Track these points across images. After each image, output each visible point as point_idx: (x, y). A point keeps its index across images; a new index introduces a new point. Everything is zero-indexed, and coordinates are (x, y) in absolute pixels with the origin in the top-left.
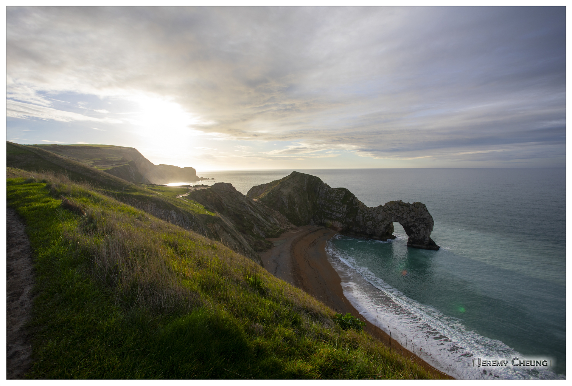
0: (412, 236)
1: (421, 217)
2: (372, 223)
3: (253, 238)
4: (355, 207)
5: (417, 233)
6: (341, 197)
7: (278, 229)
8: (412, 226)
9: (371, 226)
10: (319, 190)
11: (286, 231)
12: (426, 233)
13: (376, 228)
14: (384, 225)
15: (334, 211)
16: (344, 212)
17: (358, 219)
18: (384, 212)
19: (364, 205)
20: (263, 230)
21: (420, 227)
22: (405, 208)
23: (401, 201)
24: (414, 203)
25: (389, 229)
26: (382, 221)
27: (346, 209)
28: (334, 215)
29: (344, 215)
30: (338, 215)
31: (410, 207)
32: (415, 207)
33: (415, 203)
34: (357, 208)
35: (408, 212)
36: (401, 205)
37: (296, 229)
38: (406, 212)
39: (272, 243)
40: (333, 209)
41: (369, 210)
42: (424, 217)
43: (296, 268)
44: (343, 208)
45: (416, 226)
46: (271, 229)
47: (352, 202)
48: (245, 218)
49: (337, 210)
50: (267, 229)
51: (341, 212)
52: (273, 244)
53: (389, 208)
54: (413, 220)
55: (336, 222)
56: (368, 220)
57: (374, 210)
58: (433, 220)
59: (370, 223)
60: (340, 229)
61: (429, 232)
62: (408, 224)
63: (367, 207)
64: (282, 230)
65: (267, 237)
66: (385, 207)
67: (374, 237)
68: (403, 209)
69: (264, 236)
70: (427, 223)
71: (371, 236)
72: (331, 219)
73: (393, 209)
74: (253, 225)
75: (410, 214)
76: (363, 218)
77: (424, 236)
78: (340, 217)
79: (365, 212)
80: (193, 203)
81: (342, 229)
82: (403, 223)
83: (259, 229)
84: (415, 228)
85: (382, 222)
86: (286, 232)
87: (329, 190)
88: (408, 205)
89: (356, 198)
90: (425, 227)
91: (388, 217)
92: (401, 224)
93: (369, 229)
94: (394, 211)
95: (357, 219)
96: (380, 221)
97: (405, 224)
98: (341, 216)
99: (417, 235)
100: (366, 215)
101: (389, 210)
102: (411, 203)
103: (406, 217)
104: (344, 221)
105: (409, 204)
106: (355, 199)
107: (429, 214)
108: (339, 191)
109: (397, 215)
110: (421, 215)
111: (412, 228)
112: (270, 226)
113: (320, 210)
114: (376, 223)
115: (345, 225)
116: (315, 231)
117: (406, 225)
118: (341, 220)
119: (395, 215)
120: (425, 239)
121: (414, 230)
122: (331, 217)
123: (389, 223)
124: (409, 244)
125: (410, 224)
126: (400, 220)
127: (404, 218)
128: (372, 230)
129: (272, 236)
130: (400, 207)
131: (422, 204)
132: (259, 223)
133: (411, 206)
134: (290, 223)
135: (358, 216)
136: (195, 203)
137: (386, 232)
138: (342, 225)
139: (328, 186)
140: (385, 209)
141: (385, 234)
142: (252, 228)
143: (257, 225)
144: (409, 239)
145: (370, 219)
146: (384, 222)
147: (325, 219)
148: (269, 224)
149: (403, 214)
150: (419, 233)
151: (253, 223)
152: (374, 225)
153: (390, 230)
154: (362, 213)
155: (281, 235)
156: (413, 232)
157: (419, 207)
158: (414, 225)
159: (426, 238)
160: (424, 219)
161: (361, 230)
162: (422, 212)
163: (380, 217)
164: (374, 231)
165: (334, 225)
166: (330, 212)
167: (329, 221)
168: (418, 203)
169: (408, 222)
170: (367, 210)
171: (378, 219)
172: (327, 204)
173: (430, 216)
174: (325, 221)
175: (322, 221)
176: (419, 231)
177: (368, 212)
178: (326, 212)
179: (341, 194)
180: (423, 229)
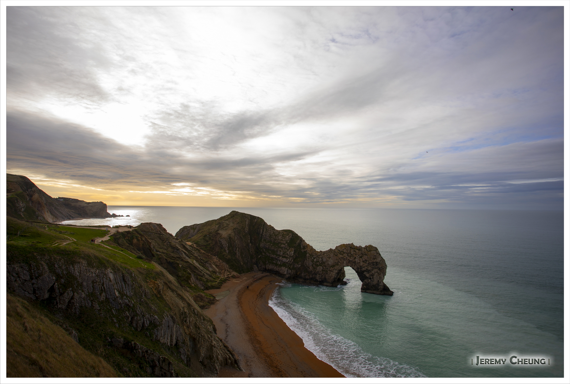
0: (365, 282)
1: (374, 261)
2: (323, 268)
3: (190, 291)
4: (303, 251)
5: (370, 278)
6: (288, 240)
7: (218, 278)
8: (365, 271)
9: (321, 271)
10: (263, 232)
12: (380, 278)
13: (327, 274)
14: (335, 270)
15: (280, 256)
16: (291, 257)
17: (307, 264)
18: (335, 256)
19: (313, 249)
20: (201, 281)
22: (357, 251)
23: (352, 244)
24: (366, 246)
25: (341, 275)
26: (333, 266)
27: (294, 253)
28: (280, 260)
29: (292, 260)
30: (284, 260)
31: (362, 250)
32: (367, 250)
33: (367, 246)
34: (305, 252)
35: (361, 256)
37: (239, 277)
38: (358, 255)
39: (213, 297)
40: (278, 253)
41: (319, 254)
42: (377, 261)
43: (250, 329)
44: (291, 252)
45: (369, 270)
46: (210, 278)
47: (299, 245)
48: (181, 266)
49: (283, 254)
50: (205, 278)
51: (288, 257)
52: (215, 297)
53: (340, 252)
54: (366, 265)
55: (283, 268)
56: (317, 266)
57: (324, 254)
58: (385, 264)
59: (320, 269)
60: (287, 276)
61: (383, 277)
62: (361, 268)
63: (316, 251)
64: (223, 278)
65: (207, 288)
66: (336, 251)
67: (325, 284)
68: (355, 253)
69: (203, 288)
70: (380, 267)
71: (321, 283)
72: (276, 265)
73: (344, 253)
74: (191, 274)
75: (362, 258)
76: (313, 263)
77: (378, 281)
78: (287, 263)
79: (315, 256)
80: (119, 250)
81: (289, 275)
82: (355, 268)
83: (197, 279)
84: (368, 273)
86: (227, 281)
87: (273, 232)
88: (360, 248)
89: (304, 241)
90: (379, 271)
91: (339, 262)
92: (353, 268)
93: (319, 275)
94: (346, 255)
96: (331, 266)
97: (358, 268)
98: (288, 261)
99: (371, 281)
100: (315, 260)
101: (340, 253)
102: (363, 246)
104: (292, 267)
106: (303, 242)
107: (382, 257)
108: (285, 233)
109: (349, 260)
110: (374, 259)
111: (365, 273)
112: (209, 275)
113: (263, 254)
114: (327, 268)
115: (293, 271)
116: (260, 279)
117: (359, 269)
118: (288, 265)
119: (347, 259)
120: (379, 284)
121: (367, 275)
122: (277, 262)
123: (340, 269)
124: (362, 291)
125: (363, 269)
126: (353, 264)
127: (357, 262)
128: (322, 276)
129: (213, 287)
130: (352, 250)
131: (374, 247)
132: (197, 272)
134: (231, 270)
136: (122, 251)
137: (338, 277)
138: (290, 271)
139: (273, 228)
140: (336, 253)
141: (336, 280)
142: (189, 278)
143: (195, 275)
144: (363, 285)
145: (320, 264)
146: (335, 267)
147: (269, 265)
148: (208, 272)
149: (356, 258)
150: (373, 279)
151: (190, 272)
152: (324, 271)
153: (342, 276)
154: (311, 258)
155: (223, 285)
156: (367, 278)
157: (371, 251)
158: (367, 269)
159: (380, 283)
160: (377, 263)
161: (311, 277)
162: (375, 256)
163: (331, 262)
164: (325, 277)
165: (281, 272)
166: (276, 257)
167: (274, 267)
168: (370, 246)
169: (361, 266)
170: (316, 254)
171: (329, 264)
172: (271, 248)
173: (383, 260)
174: (270, 267)
175: (267, 267)
176: (373, 276)
177: (317, 256)
178: (271, 256)
179: (287, 237)
180: (376, 273)
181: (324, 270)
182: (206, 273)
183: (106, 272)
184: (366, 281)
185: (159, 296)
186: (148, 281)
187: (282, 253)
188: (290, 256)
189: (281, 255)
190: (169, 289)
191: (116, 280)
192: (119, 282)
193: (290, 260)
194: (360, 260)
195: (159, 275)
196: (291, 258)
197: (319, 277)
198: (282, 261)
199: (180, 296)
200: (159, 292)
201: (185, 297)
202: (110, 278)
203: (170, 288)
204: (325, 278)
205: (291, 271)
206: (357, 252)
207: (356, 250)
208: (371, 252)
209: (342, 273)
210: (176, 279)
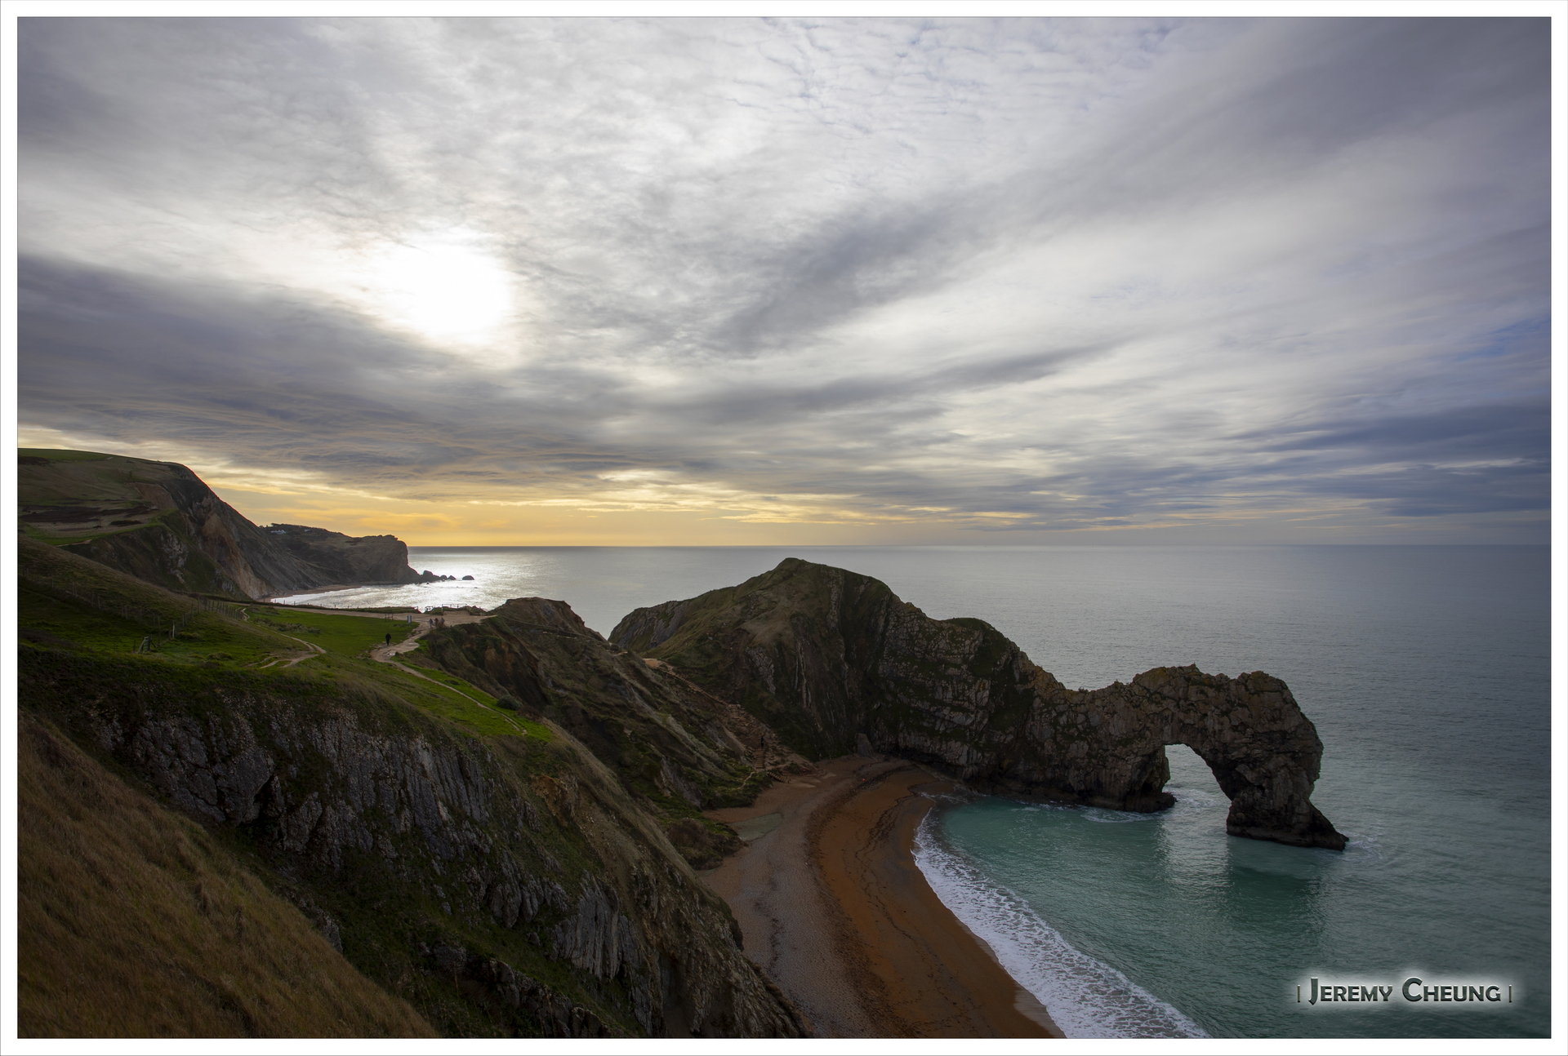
0: (1243, 799)
1: (1275, 727)
2: (1089, 749)
3: (660, 810)
4: (1020, 688)
5: (1260, 787)
6: (970, 654)
7: (746, 772)
8: (1242, 762)
9: (1083, 759)
10: (886, 627)
11: (776, 779)
12: (1297, 786)
13: (1105, 767)
14: (1132, 756)
15: (943, 704)
16: (982, 708)
17: (1036, 733)
18: (1132, 709)
19: (1056, 682)
20: (692, 780)
21: (1271, 766)
22: (1211, 692)
23: (1193, 667)
24: (1243, 675)
25: (1152, 772)
26: (1126, 742)
27: (990, 696)
28: (943, 720)
29: (983, 718)
30: (958, 718)
31: (1228, 689)
32: (1247, 689)
33: (1249, 676)
34: (1029, 695)
35: (1224, 708)
36: (1195, 683)
37: (810, 772)
38: (1216, 707)
39: (731, 831)
40: (939, 696)
41: (1076, 699)
42: (1286, 727)
43: (848, 937)
44: (979, 691)
45: (1255, 760)
46: (721, 773)
47: (1009, 668)
48: (628, 732)
49: (955, 698)
50: (705, 772)
51: (972, 708)
52: (736, 834)
53: (1151, 695)
54: (1244, 740)
55: (955, 745)
56: (1071, 739)
57: (1094, 699)
58: (1317, 738)
59: (1079, 749)
60: (969, 770)
61: (1307, 783)
62: (1226, 752)
63: (1064, 689)
64: (760, 774)
65: (711, 804)
67: (1099, 800)
68: (1203, 697)
69: (697, 803)
70: (1297, 748)
71: (1085, 796)
72: (932, 733)
73: (1164, 698)
74: (658, 759)
75: (1231, 715)
76: (1055, 728)
77: (1291, 797)
78: (966, 728)
79: (1061, 708)
80: (446, 682)
81: (976, 769)
82: (1206, 749)
83: (680, 773)
84: (1252, 769)
85: (1125, 746)
86: (774, 783)
87: (920, 627)
88: (1220, 683)
89: (1023, 655)
90: (1291, 764)
91: (1148, 729)
92: (1198, 752)
93: (1078, 769)
94: (1171, 705)
95: (1030, 733)
96: (1120, 743)
97: (1214, 751)
98: (969, 721)
99: (1264, 795)
100: (1063, 720)
101: (1149, 699)
102: (1234, 675)
103: (1217, 727)
104: (983, 741)
105: (1226, 678)
106: (1020, 661)
107: (1302, 715)
109: (1181, 721)
110: (1274, 720)
111: (1241, 768)
112: (715, 762)
113: (889, 698)
114: (1105, 747)
115: (987, 755)
116: (879, 778)
117: (1220, 756)
118: (971, 735)
119: (1175, 718)
120: (1293, 808)
121: (1250, 776)
122: (934, 724)
123: (1151, 751)
124: (1232, 828)
125: (1235, 753)
126: (1196, 739)
127: (1211, 730)
128: (1088, 774)
129: (729, 802)
130: (1193, 689)
131: (1272, 679)
132: (679, 751)
133: (1233, 687)
134: (786, 749)
135: (1033, 720)
136: (455, 683)
137: (1143, 780)
138: (977, 755)
139: (918, 614)
140: (1135, 698)
141: (1137, 789)
142: (654, 771)
143: (672, 762)
144: (1233, 810)
145: (1080, 733)
146: (1134, 746)
147: (909, 734)
148: (711, 752)
149: (1206, 715)
150: (1270, 788)
151: (657, 752)
152: (1095, 757)
153: (1156, 774)
154: (1049, 712)
155: (759, 795)
156: (1248, 784)
157: (1262, 691)
158: (1247, 755)
159: (1299, 804)
160: (1284, 734)
161: (1049, 775)
162: (1276, 709)
163: (1118, 727)
164: (1098, 779)
165: (948, 756)
166: (930, 707)
167: (926, 741)
168: (1260, 677)
169: (1225, 744)
170: (1066, 701)
171: (1110, 735)
172: (915, 679)
173: (1308, 727)
174: (912, 740)
175: (901, 741)
176: (1270, 778)
177: (1070, 707)
178: (913, 705)
179: (967, 642)
180: (1282, 771)
181: (1094, 753)
182: (708, 757)
183: (412, 749)
184: (1246, 795)
185: (565, 824)
186: (532, 776)
187: (950, 695)
188: (977, 707)
189: (948, 701)
190: (594, 804)
191: (439, 773)
192: (450, 779)
193: (979, 719)
194: (1222, 724)
195: (564, 758)
196: (981, 712)
197: (1077, 776)
198: (950, 721)
199: (630, 825)
200: (566, 812)
201: (645, 831)
202: (423, 766)
203: (597, 800)
204: (1099, 783)
205: (980, 754)
206: (1210, 695)
207: (1206, 689)
208: (1261, 695)
209: (1157, 768)
210: (615, 775)
